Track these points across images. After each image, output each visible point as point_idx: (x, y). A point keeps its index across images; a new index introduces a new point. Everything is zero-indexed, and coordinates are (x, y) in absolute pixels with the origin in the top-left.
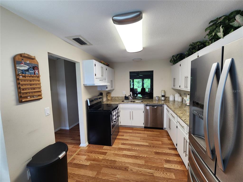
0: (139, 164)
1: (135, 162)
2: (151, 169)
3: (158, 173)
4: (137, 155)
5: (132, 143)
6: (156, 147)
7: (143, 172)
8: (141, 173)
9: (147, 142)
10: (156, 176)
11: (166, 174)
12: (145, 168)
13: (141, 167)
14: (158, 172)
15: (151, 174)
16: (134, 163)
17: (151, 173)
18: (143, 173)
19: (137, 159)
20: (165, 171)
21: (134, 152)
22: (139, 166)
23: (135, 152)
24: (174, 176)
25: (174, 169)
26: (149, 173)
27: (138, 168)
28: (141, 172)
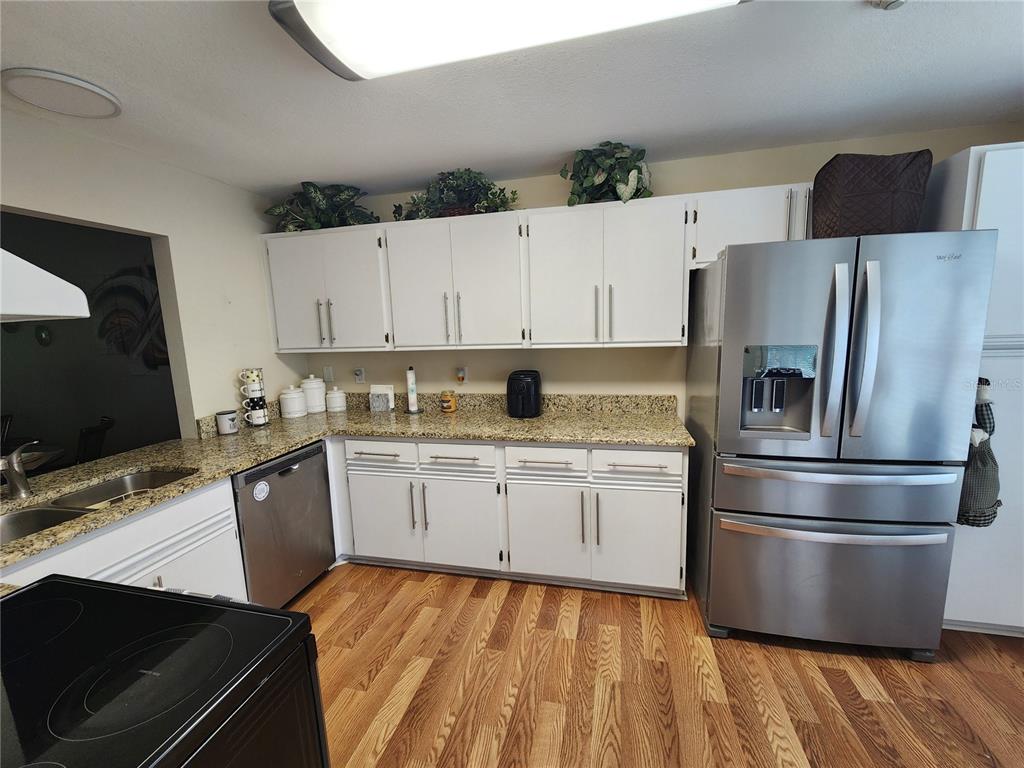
0: (568, 730)
1: (557, 751)
2: (593, 687)
3: (607, 667)
4: (504, 733)
5: (381, 748)
6: (453, 632)
7: (611, 721)
8: (617, 731)
9: (404, 663)
10: (623, 676)
11: (605, 643)
12: (591, 708)
13: (588, 724)
14: (602, 665)
15: (618, 691)
16: (563, 755)
17: (609, 689)
18: (620, 721)
19: (530, 735)
20: (593, 644)
21: (473, 742)
22: (576, 730)
23: (474, 735)
24: (611, 627)
25: (581, 617)
26: (612, 698)
27: (594, 743)
28: (611, 729)
